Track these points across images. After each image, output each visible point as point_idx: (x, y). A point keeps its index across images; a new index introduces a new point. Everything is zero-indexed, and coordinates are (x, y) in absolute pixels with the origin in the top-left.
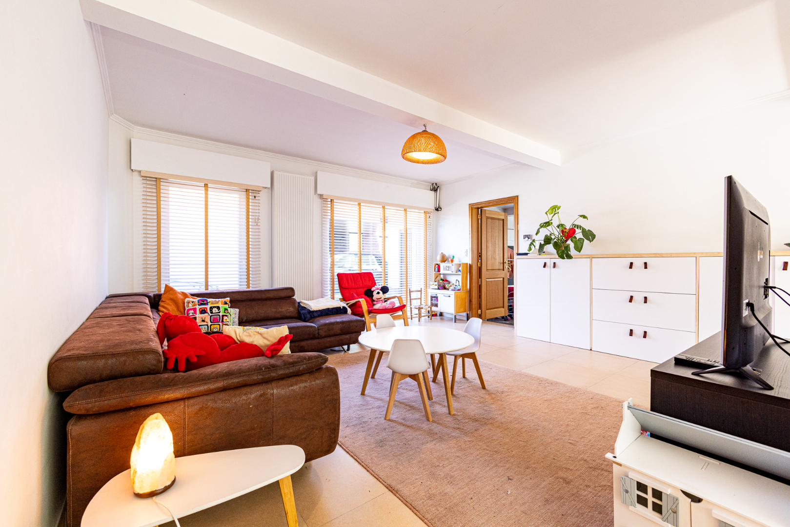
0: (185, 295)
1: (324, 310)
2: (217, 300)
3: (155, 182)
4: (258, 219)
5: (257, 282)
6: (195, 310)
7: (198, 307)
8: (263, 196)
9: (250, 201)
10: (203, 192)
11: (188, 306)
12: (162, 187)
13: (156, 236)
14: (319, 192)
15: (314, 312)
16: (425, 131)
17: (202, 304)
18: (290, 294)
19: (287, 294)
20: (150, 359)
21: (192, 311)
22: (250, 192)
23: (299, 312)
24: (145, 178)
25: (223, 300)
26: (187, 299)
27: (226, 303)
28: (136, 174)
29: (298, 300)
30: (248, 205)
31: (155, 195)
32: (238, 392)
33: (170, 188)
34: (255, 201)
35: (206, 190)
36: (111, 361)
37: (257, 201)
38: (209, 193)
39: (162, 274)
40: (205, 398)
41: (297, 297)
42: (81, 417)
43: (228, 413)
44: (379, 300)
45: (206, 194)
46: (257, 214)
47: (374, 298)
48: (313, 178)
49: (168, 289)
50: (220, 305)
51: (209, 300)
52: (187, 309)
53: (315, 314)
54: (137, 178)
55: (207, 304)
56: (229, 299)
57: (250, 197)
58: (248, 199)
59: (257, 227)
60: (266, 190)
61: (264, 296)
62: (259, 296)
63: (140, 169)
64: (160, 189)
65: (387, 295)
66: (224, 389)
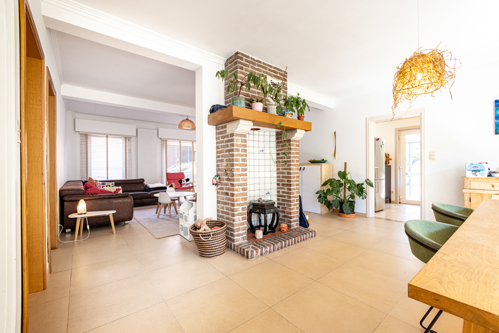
0: (97, 181)
1: (156, 188)
2: (109, 183)
3: (85, 136)
4: (131, 150)
5: (131, 177)
6: (100, 186)
7: (101, 185)
8: (133, 140)
9: (127, 142)
10: (106, 139)
11: (98, 185)
12: (88, 138)
13: (86, 158)
14: (160, 137)
15: (151, 188)
16: (187, 119)
17: (103, 184)
18: (142, 181)
19: (141, 181)
20: (82, 192)
21: (99, 187)
22: (127, 138)
23: (145, 189)
24: (81, 134)
25: (112, 183)
26: (97, 183)
27: (113, 184)
28: (77, 133)
29: (146, 184)
30: (126, 144)
31: (85, 141)
32: (102, 200)
33: (92, 138)
34: (129, 142)
35: (107, 138)
36: (72, 192)
37: (130, 142)
38: (108, 139)
39: (88, 173)
40: (94, 200)
41: (145, 183)
42: (66, 201)
43: (100, 204)
44: (184, 184)
45: (107, 140)
46: (130, 148)
47: (182, 184)
48: (156, 131)
49: (90, 179)
50: (110, 185)
51: (106, 183)
52: (97, 186)
53: (152, 189)
54: (78, 135)
55: (105, 184)
56: (114, 183)
57: (127, 140)
58: (126, 141)
59: (130, 153)
60: (135, 137)
61: (130, 182)
62: (128, 182)
63: (79, 131)
64: (87, 139)
65: (188, 182)
66: (99, 199)
